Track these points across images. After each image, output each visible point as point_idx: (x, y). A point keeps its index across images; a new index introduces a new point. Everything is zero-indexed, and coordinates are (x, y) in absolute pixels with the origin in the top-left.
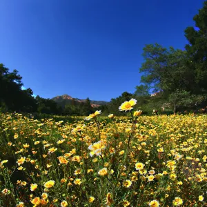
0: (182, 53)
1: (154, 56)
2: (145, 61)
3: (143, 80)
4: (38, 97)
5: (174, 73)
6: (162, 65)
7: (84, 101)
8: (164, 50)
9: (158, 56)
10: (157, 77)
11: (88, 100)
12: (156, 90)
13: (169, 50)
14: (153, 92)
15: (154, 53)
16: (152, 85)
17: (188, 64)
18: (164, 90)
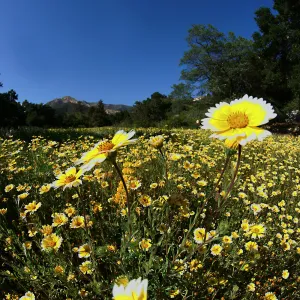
0: (246, 43)
1: (204, 43)
2: (190, 48)
3: (184, 76)
4: (26, 102)
5: (231, 71)
6: (215, 57)
7: (95, 105)
8: (220, 36)
9: (210, 44)
10: (206, 74)
11: (101, 103)
12: (203, 93)
13: (227, 36)
14: (198, 94)
15: (204, 38)
16: (197, 84)
17: (253, 60)
18: (214, 93)
